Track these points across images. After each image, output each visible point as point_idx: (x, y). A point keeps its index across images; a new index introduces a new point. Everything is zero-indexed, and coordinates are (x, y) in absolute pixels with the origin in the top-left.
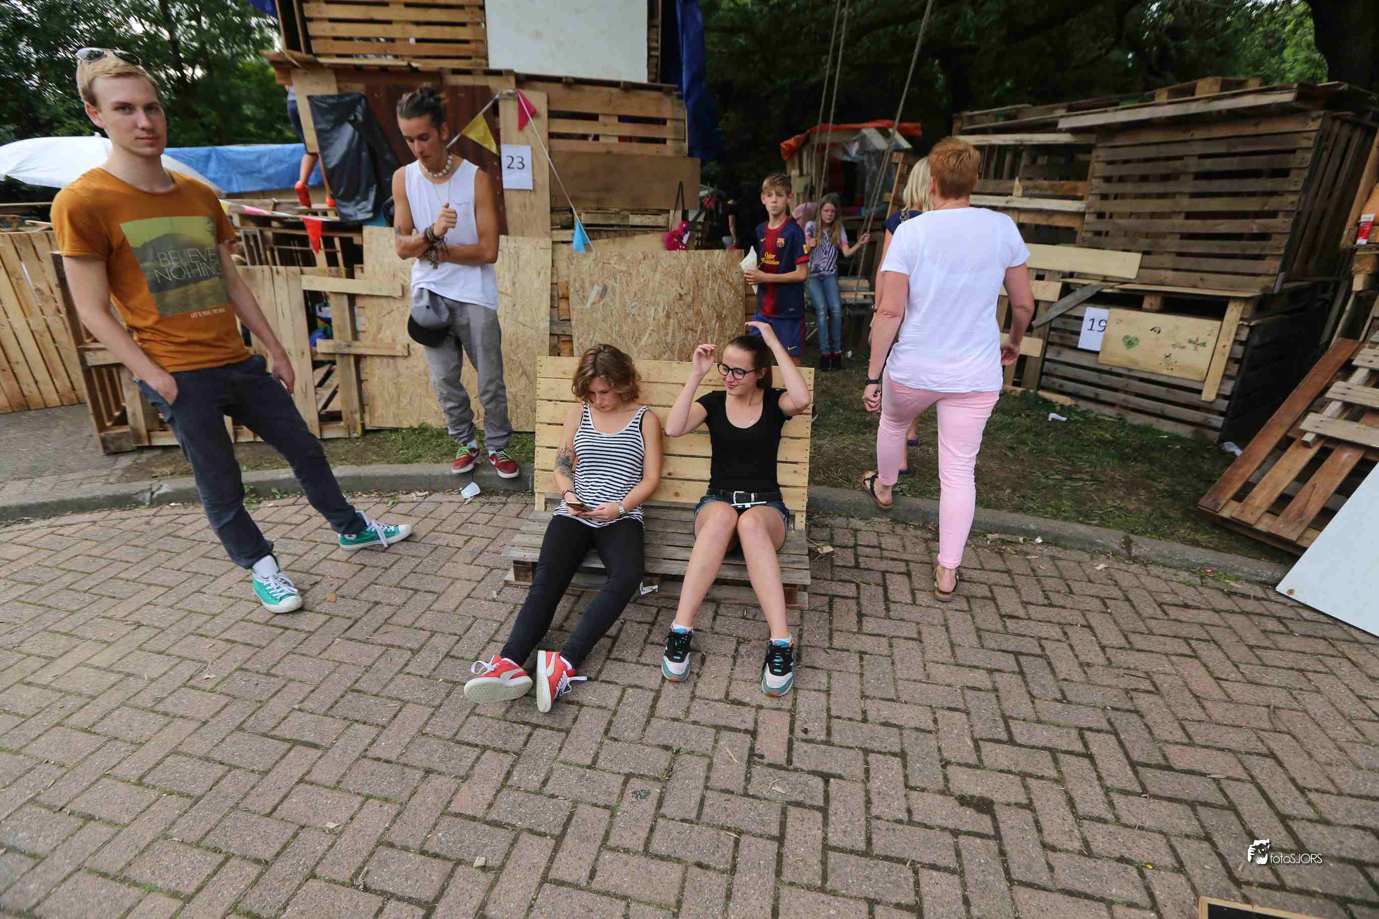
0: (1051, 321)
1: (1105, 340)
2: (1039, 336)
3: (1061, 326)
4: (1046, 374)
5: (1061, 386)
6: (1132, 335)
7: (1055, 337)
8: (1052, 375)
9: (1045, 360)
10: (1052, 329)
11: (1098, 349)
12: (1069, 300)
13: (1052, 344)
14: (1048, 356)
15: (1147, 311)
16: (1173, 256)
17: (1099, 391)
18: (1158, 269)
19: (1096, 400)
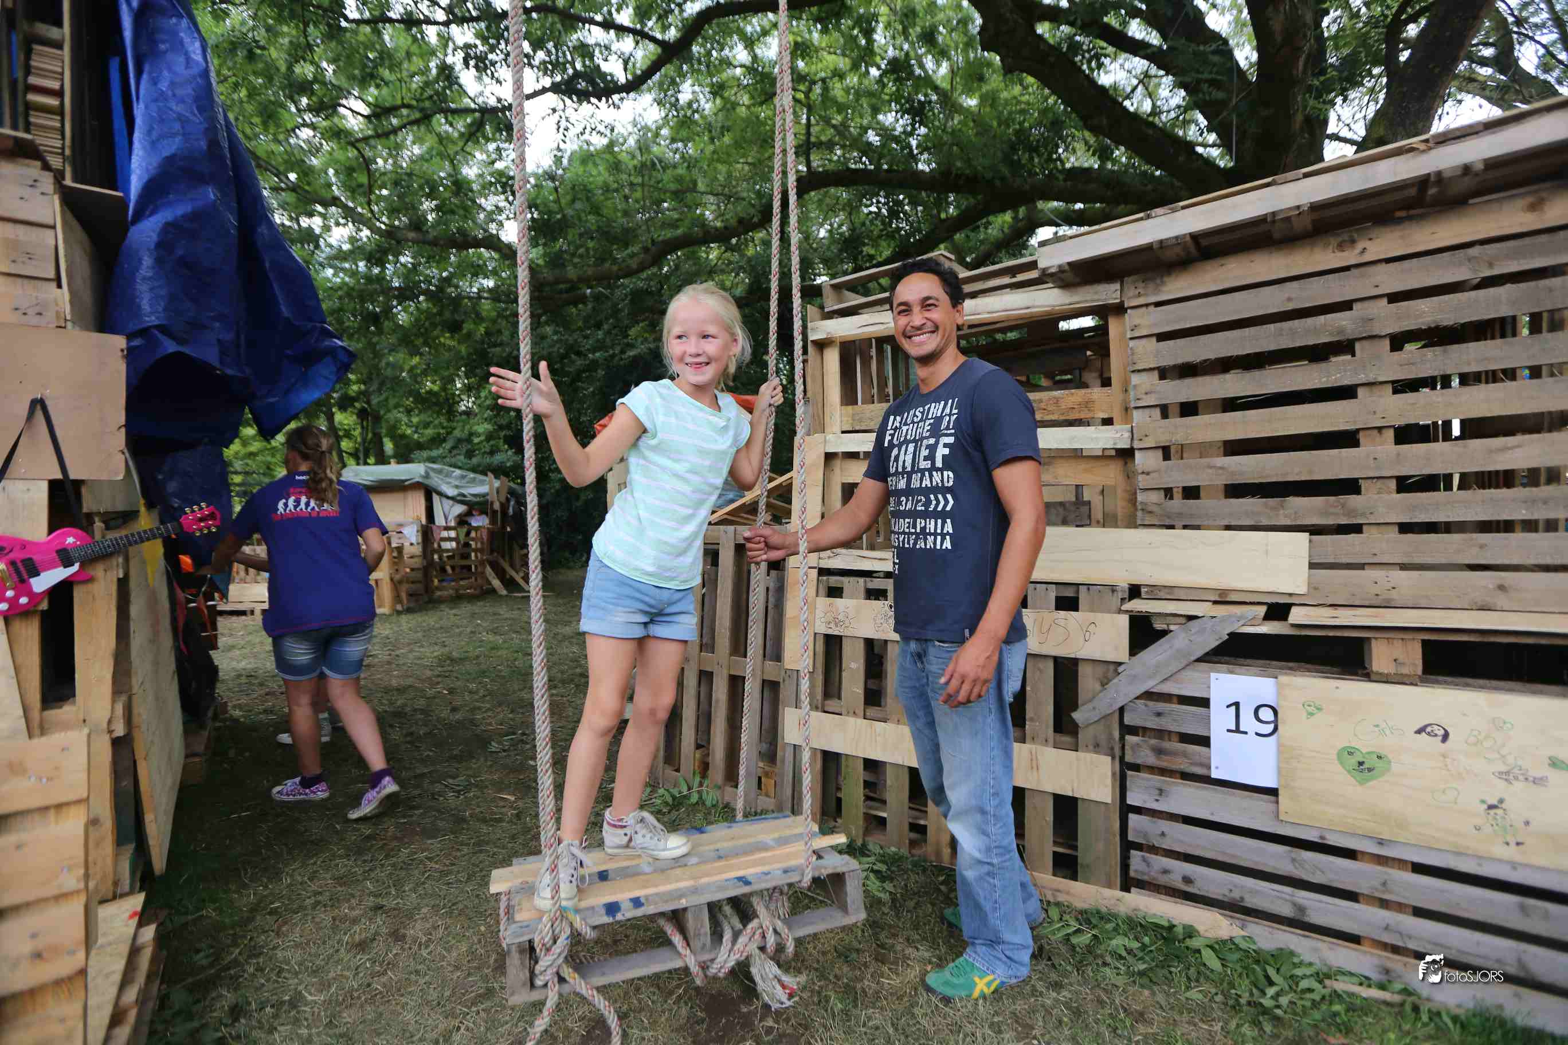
0: (1122, 710)
1: (1285, 756)
2: (1097, 747)
3: (1152, 723)
4: (1139, 847)
5: (1187, 880)
6: (1366, 744)
7: (1141, 751)
8: (1153, 849)
9: (1126, 810)
10: (1127, 730)
11: (1270, 783)
12: (1154, 654)
13: (1136, 768)
14: (1132, 800)
15: (1386, 679)
16: (1393, 533)
17: (1303, 897)
18: (1361, 566)
19: (1299, 923)
